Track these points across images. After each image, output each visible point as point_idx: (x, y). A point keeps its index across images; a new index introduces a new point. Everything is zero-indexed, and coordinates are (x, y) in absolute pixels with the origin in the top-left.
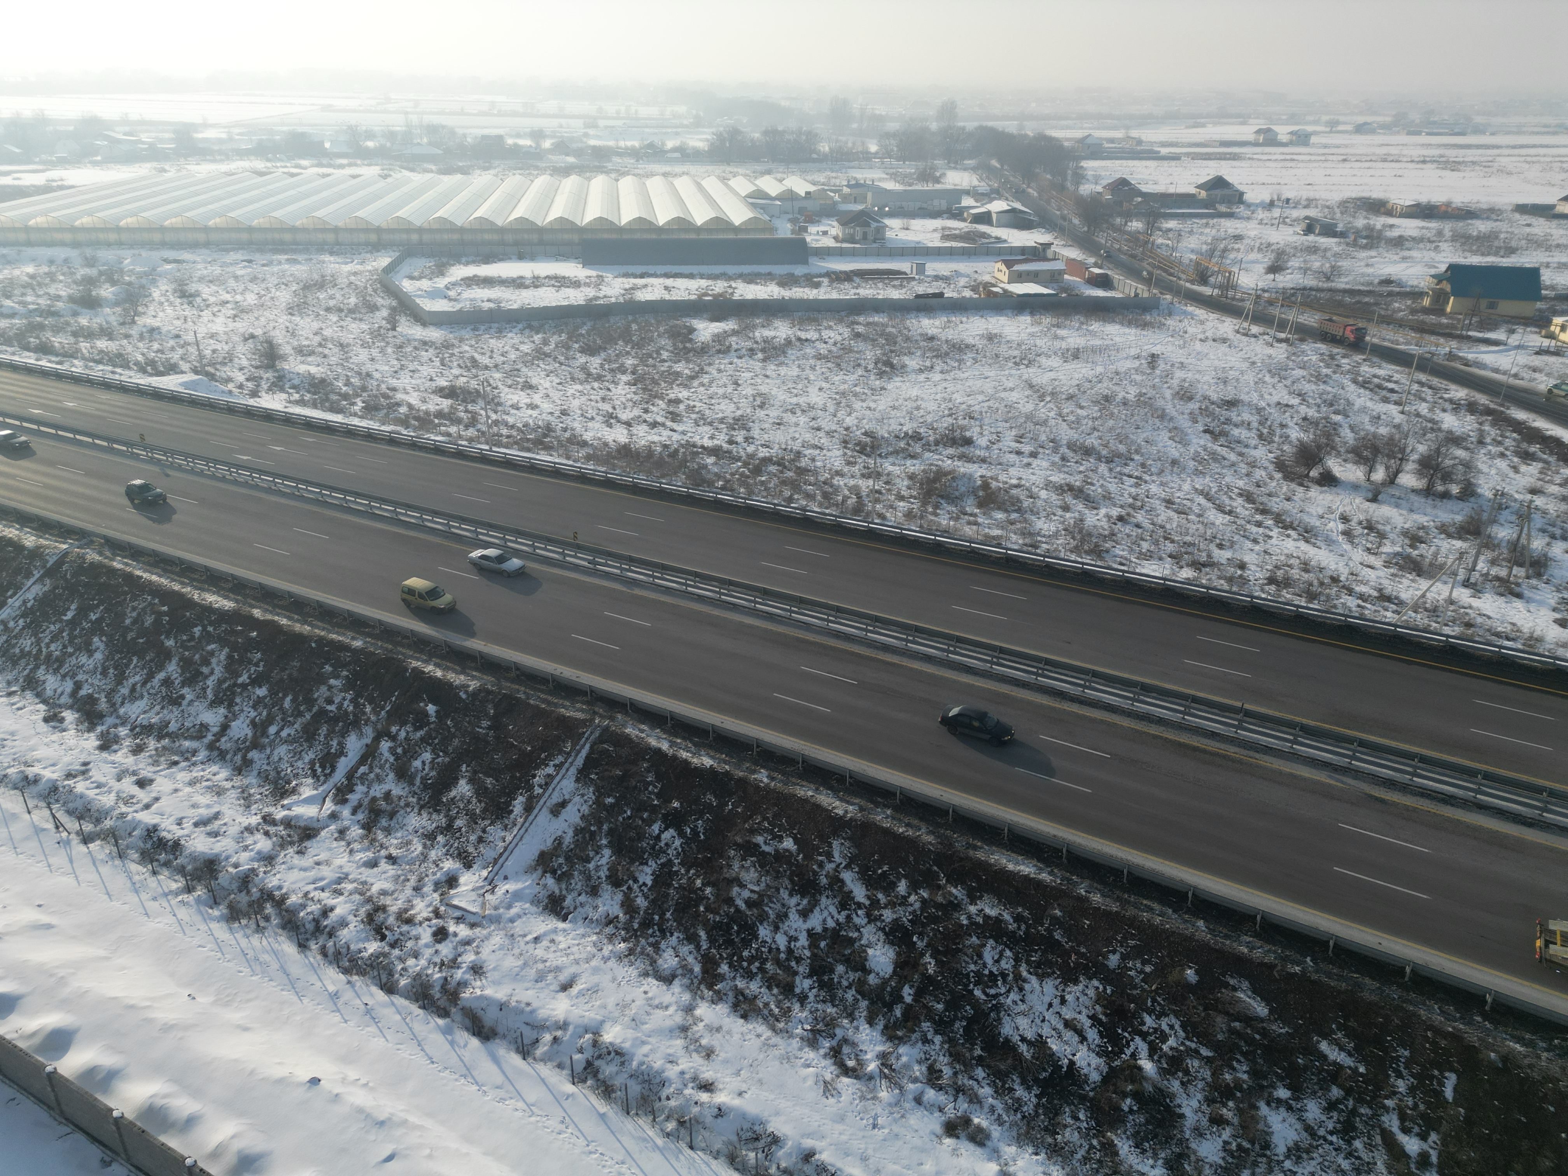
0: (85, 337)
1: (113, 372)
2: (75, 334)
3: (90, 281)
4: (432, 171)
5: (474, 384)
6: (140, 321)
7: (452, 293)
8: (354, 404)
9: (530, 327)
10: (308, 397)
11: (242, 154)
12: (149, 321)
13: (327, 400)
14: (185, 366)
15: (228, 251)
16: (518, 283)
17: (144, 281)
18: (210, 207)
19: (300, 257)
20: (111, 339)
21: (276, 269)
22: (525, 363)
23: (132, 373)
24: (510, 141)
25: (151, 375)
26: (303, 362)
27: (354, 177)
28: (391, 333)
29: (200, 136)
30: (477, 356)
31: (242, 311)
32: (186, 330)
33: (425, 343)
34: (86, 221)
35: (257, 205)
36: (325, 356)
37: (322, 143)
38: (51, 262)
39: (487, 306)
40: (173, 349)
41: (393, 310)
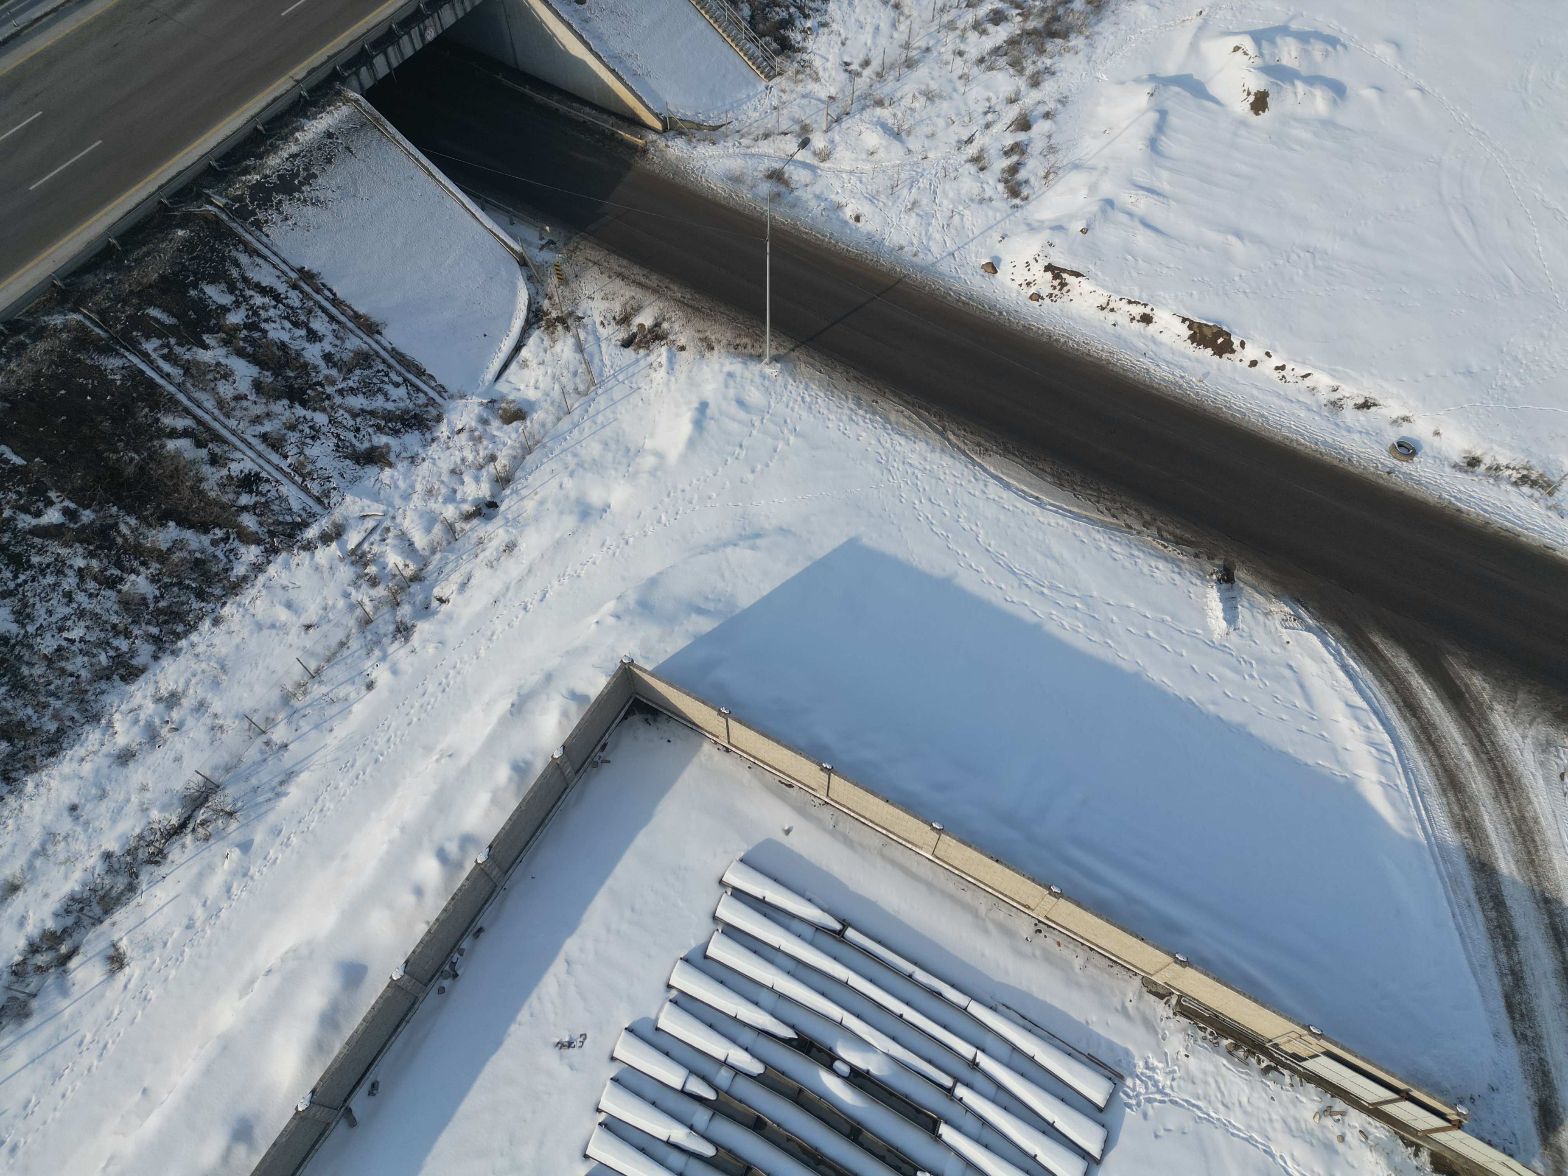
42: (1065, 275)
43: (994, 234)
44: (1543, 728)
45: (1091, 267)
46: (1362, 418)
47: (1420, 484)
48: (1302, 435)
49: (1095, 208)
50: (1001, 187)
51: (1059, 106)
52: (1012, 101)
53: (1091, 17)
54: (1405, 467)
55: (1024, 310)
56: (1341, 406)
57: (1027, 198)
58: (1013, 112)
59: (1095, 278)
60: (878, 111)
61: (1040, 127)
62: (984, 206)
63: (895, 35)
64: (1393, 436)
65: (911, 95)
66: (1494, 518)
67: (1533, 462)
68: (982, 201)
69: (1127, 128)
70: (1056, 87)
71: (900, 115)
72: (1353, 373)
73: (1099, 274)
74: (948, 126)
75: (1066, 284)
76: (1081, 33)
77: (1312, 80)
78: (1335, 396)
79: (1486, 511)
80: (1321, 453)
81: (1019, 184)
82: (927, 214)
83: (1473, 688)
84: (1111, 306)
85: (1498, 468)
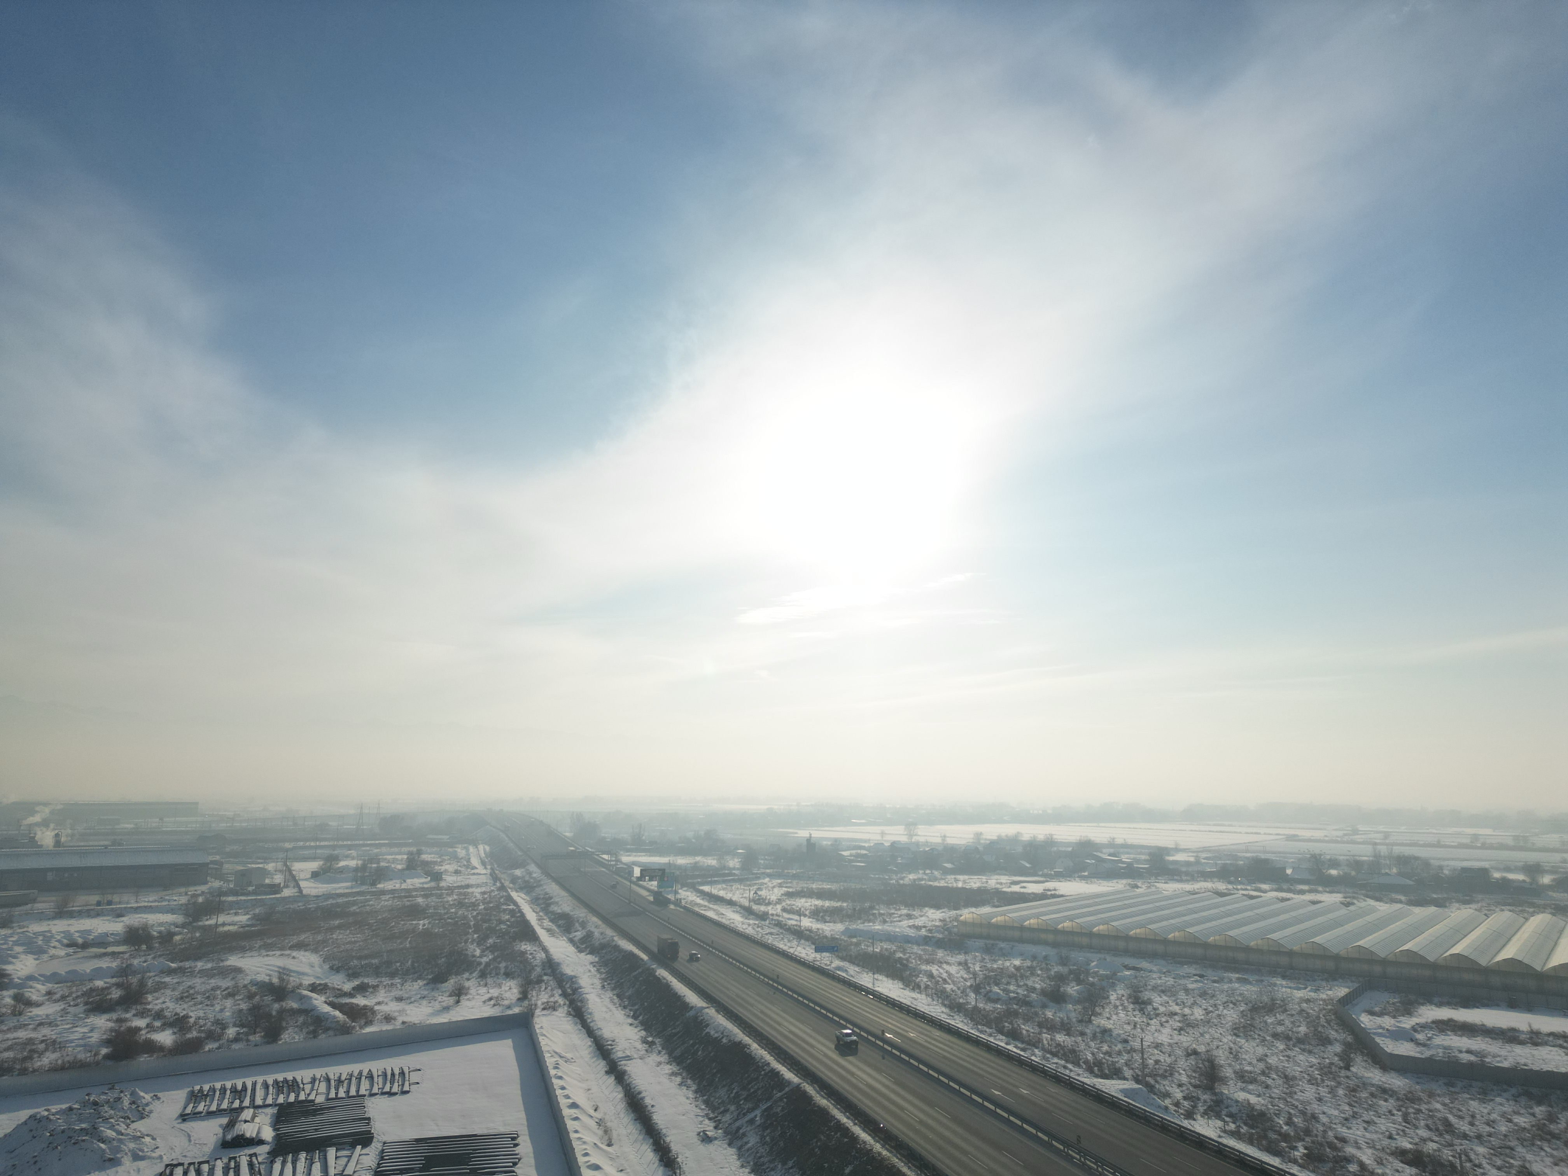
0: (1048, 1029)
1: (1065, 1067)
2: (1040, 1025)
3: (1061, 979)
4: (1400, 902)
5: (1447, 1154)
6: (1096, 1021)
7: (1420, 1037)
8: (1295, 1148)
9: (1529, 1095)
10: (1244, 1129)
11: (1206, 876)
12: (1101, 1022)
13: (1265, 1137)
14: (1128, 1073)
15: (1182, 964)
16: (1509, 1036)
17: (1104, 983)
18: (1172, 921)
19: (1251, 978)
20: (1068, 1034)
21: (1226, 987)
22: (1521, 1141)
23: (1080, 1071)
24: (1497, 875)
25: (1097, 1076)
26: (1243, 1089)
27: (1314, 903)
28: (1343, 1073)
29: (1171, 858)
30: (1451, 1118)
31: (1189, 1025)
32: (1134, 1036)
33: (1384, 1091)
34: (1067, 924)
35: (1214, 923)
36: (1267, 1087)
37: (1284, 869)
38: (1034, 958)
39: (1465, 1058)
40: (1119, 1053)
41: (1348, 1046)
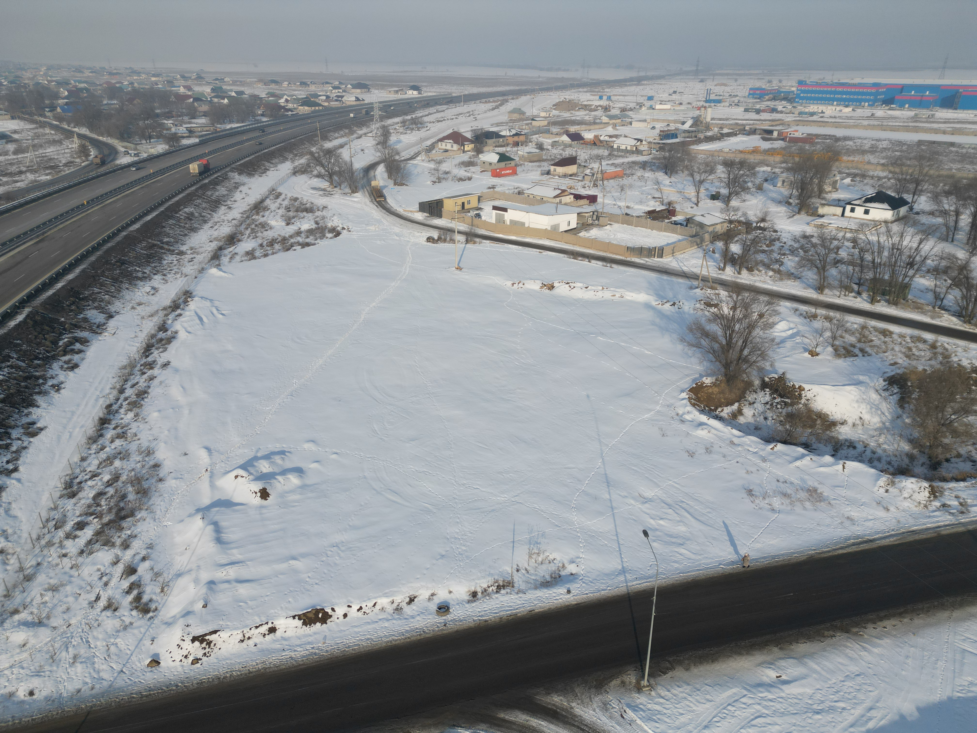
42: (207, 638)
43: (145, 642)
44: (597, 699)
45: (221, 623)
46: (414, 608)
47: (461, 621)
48: (393, 635)
49: (204, 590)
50: (134, 613)
51: (149, 551)
52: (115, 563)
53: (143, 499)
54: (449, 617)
55: (192, 674)
56: (401, 608)
57: (156, 609)
58: (120, 568)
59: (228, 627)
60: (16, 617)
61: (143, 568)
62: (129, 630)
63: (8, 568)
64: (433, 607)
65: (39, 595)
66: (502, 614)
67: (496, 577)
68: (125, 628)
69: (199, 540)
70: (141, 542)
71: (35, 611)
72: (395, 589)
73: (229, 623)
74: (76, 599)
75: (211, 642)
76: (141, 509)
77: (284, 472)
78: (395, 605)
79: (496, 613)
80: (409, 638)
81: (146, 604)
82: (88, 658)
83: (557, 704)
84: (247, 637)
85: (485, 590)
